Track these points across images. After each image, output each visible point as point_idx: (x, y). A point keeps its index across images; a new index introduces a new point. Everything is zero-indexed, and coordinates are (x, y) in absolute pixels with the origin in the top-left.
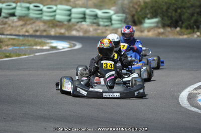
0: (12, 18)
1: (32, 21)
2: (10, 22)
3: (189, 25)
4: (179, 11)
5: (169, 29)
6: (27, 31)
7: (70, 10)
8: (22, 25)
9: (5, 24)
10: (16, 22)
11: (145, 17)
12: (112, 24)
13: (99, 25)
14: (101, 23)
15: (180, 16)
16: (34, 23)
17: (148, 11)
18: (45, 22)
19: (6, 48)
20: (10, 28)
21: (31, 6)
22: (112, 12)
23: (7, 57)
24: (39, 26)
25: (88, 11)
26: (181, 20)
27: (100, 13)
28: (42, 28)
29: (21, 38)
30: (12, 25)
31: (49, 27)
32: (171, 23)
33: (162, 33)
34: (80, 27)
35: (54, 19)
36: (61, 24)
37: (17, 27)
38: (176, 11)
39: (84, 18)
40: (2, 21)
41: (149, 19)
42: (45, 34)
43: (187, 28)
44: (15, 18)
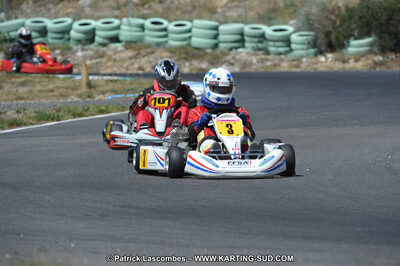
0: (114, 46)
1: (149, 50)
2: (109, 53)
5: (392, 56)
6: (141, 68)
7: (216, 28)
8: (131, 58)
9: (102, 56)
10: (122, 51)
11: (349, 37)
12: (291, 50)
13: (268, 53)
14: (272, 49)
16: (153, 53)
17: (354, 26)
18: (172, 51)
20: (110, 64)
21: (147, 23)
22: (290, 29)
25: (247, 29)
27: (268, 31)
30: (114, 57)
31: (178, 60)
32: (396, 45)
34: (234, 58)
35: (189, 45)
36: (201, 52)
37: (123, 60)
39: (241, 42)
40: (97, 52)
41: (356, 39)
44: (119, 46)
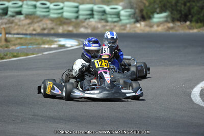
0: (19, 17)
1: (39, 19)
2: (16, 21)
3: (199, 19)
4: (188, 4)
5: (178, 24)
6: (34, 30)
7: (77, 7)
8: (29, 24)
9: (12, 23)
10: (23, 20)
11: (153, 12)
12: (120, 20)
13: (107, 21)
14: (110, 19)
15: (189, 10)
16: (41, 21)
17: (156, 6)
18: (52, 20)
19: (14, 47)
20: (16, 27)
21: (38, 4)
22: (120, 8)
23: (15, 56)
24: (46, 24)
25: (96, 8)
26: (190, 14)
27: (107, 9)
28: (50, 26)
29: (28, 37)
30: (19, 23)
31: (56, 25)
32: (180, 17)
33: (172, 28)
34: (87, 24)
35: (62, 17)
36: (69, 21)
37: (24, 25)
38: (185, 4)
39: (92, 15)
40: (9, 20)
41: (158, 13)
42: (52, 32)
43: (197, 22)
44: (22, 17)
